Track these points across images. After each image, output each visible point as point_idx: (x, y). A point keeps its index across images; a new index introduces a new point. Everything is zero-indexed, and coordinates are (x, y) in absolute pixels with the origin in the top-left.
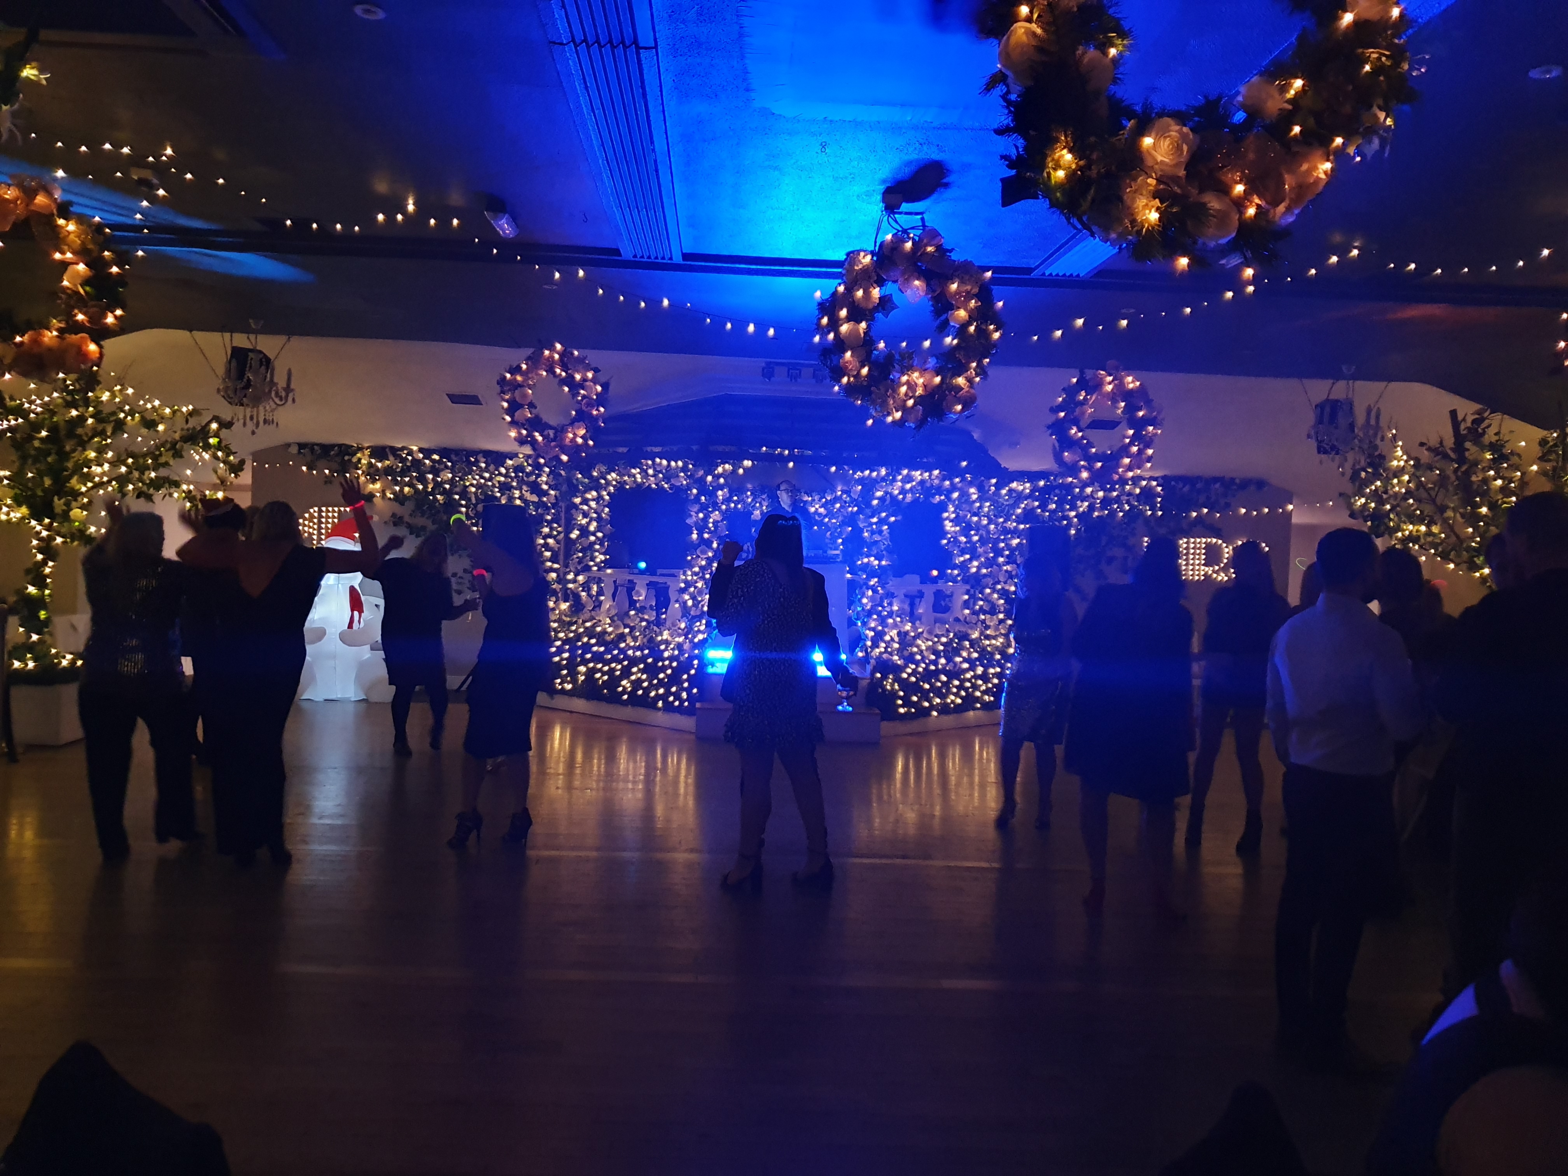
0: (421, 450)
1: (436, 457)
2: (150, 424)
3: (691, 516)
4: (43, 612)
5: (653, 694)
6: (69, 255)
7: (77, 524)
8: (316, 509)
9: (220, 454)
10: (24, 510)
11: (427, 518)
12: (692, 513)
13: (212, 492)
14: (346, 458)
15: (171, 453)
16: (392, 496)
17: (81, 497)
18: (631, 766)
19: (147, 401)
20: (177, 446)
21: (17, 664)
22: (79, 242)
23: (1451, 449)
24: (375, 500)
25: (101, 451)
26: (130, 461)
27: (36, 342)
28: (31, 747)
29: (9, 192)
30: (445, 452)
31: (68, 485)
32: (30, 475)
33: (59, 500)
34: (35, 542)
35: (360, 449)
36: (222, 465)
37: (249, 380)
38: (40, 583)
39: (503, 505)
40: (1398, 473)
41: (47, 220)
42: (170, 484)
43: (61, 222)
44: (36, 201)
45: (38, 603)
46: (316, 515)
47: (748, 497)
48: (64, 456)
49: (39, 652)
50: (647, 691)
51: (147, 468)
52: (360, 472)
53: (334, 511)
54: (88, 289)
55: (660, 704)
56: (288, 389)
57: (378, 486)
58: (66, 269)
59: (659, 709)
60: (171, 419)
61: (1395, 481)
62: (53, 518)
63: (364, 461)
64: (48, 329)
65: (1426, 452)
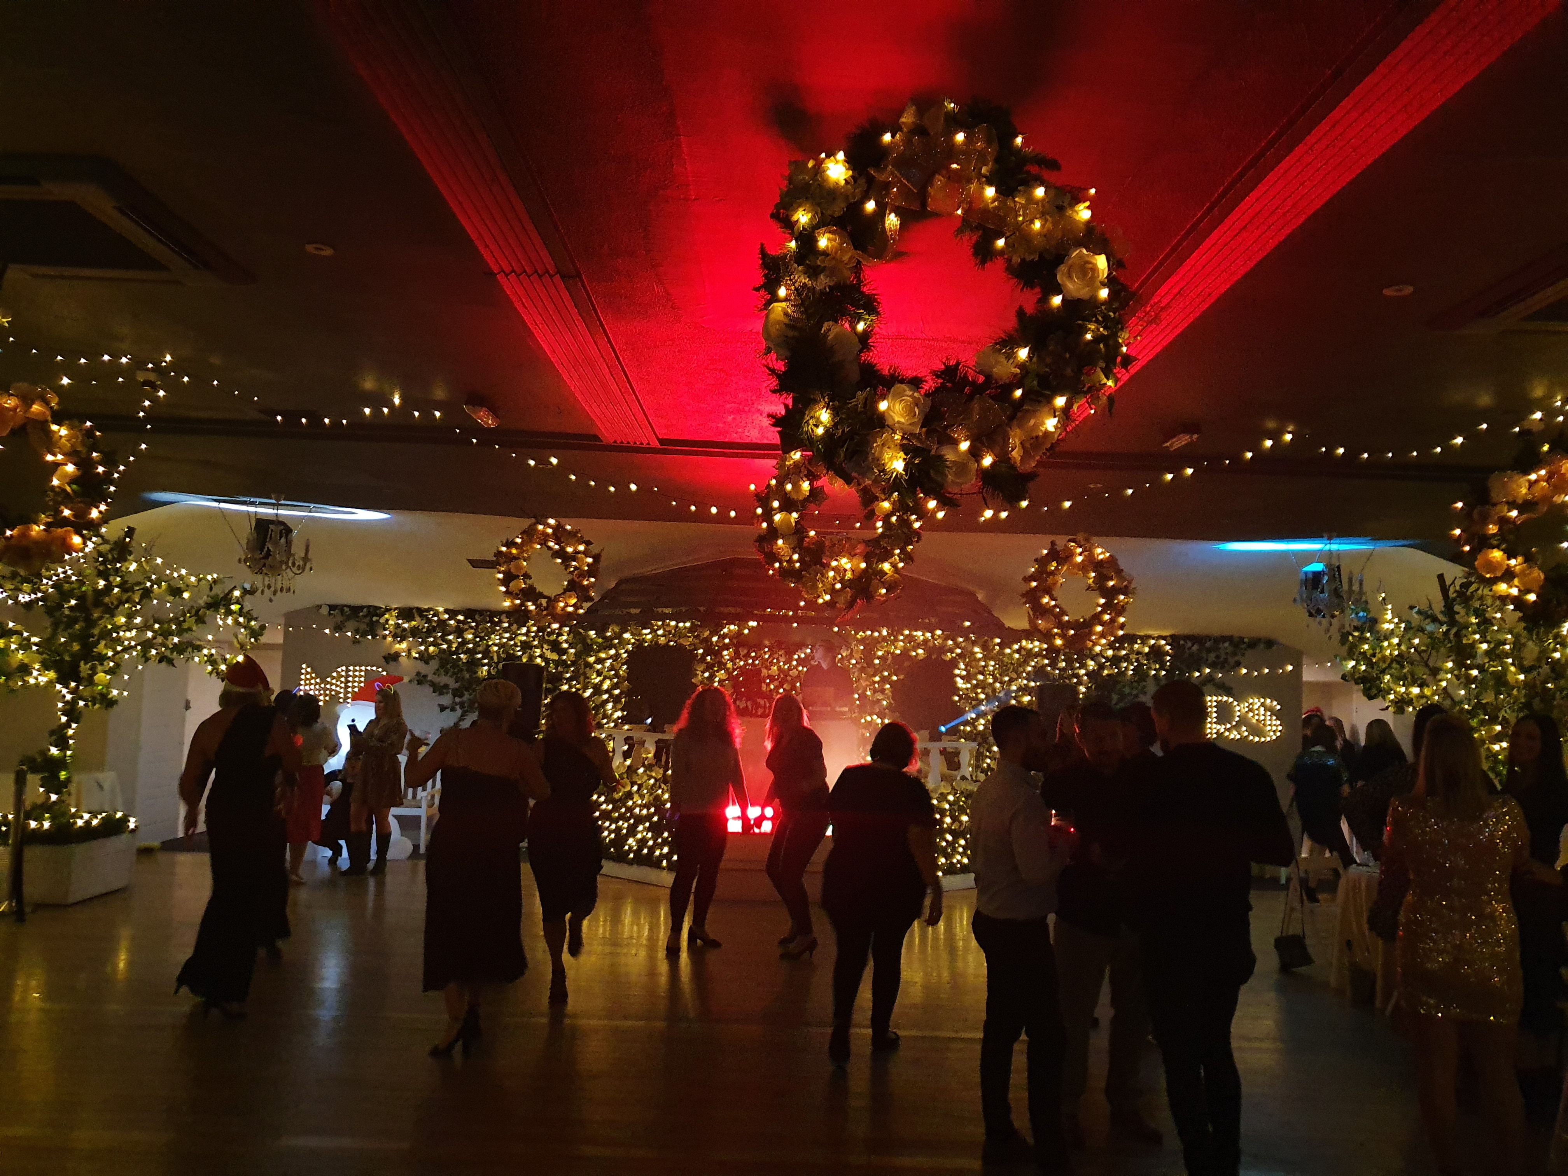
0: (446, 611)
1: (461, 618)
2: (176, 592)
3: (697, 675)
4: (63, 773)
5: (657, 853)
6: (60, 457)
7: (100, 687)
8: (344, 668)
9: (241, 620)
10: (52, 674)
11: (451, 676)
12: (698, 672)
13: (233, 656)
14: (374, 619)
15: (193, 619)
16: (417, 655)
17: (107, 661)
18: (635, 928)
19: (173, 570)
20: (200, 613)
21: (33, 824)
22: (69, 445)
23: (1442, 612)
24: (400, 658)
25: (130, 616)
26: (157, 626)
27: (24, 535)
28: (39, 906)
29: (9, 402)
30: (470, 613)
31: (95, 650)
32: (63, 640)
33: (85, 664)
34: (60, 705)
35: (388, 610)
36: (242, 630)
37: (269, 550)
38: (62, 744)
39: (524, 664)
40: (1388, 636)
41: (42, 426)
42: (193, 649)
43: (54, 427)
44: (32, 410)
45: (59, 764)
46: (343, 673)
47: (765, 653)
48: (91, 623)
49: (58, 812)
50: (652, 850)
51: (171, 633)
52: (387, 632)
53: (361, 671)
54: (74, 487)
55: (664, 863)
56: (306, 559)
57: (404, 645)
58: (56, 470)
59: (664, 869)
60: (197, 586)
61: (1386, 644)
62: (79, 681)
63: (391, 622)
64: (36, 523)
65: (1416, 616)
